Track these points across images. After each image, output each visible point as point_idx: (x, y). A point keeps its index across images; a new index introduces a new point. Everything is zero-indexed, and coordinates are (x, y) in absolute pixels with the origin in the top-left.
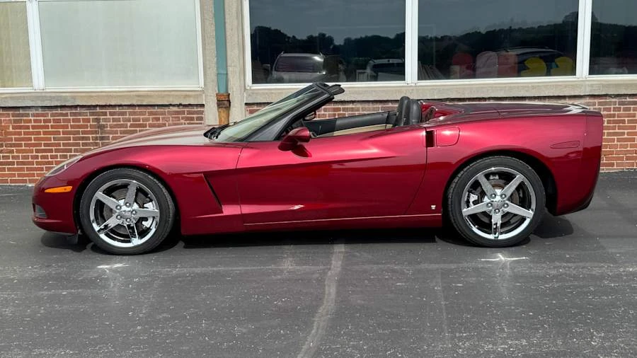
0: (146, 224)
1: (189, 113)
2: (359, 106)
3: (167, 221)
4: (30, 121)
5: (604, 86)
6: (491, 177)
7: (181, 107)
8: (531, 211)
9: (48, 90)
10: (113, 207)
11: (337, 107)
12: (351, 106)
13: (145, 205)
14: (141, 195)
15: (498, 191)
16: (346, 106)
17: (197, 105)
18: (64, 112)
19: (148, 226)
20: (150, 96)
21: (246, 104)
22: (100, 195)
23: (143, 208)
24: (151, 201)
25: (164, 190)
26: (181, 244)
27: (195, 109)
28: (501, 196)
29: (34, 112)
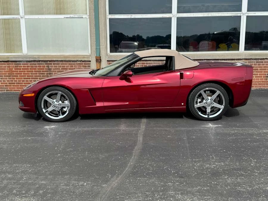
0: (65, 110)
1: (85, 64)
2: (152, 62)
3: (73, 108)
4: (21, 67)
5: (250, 55)
6: (207, 92)
7: (81, 62)
8: (223, 106)
9: (28, 54)
10: (51, 102)
11: (143, 62)
12: (149, 62)
13: (64, 102)
14: (62, 97)
15: (209, 98)
16: (147, 62)
17: (88, 61)
18: (35, 63)
19: (66, 111)
20: (69, 57)
21: (107, 61)
22: (46, 97)
23: (64, 103)
24: (67, 100)
25: (72, 96)
26: (79, 118)
27: (87, 63)
28: (211, 100)
29: (23, 63)
